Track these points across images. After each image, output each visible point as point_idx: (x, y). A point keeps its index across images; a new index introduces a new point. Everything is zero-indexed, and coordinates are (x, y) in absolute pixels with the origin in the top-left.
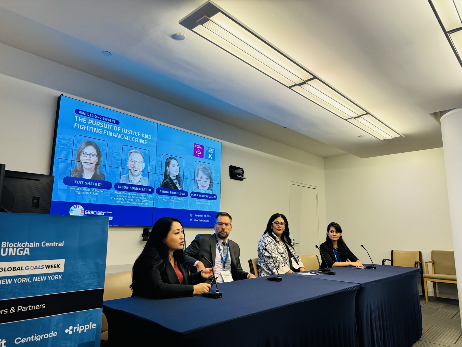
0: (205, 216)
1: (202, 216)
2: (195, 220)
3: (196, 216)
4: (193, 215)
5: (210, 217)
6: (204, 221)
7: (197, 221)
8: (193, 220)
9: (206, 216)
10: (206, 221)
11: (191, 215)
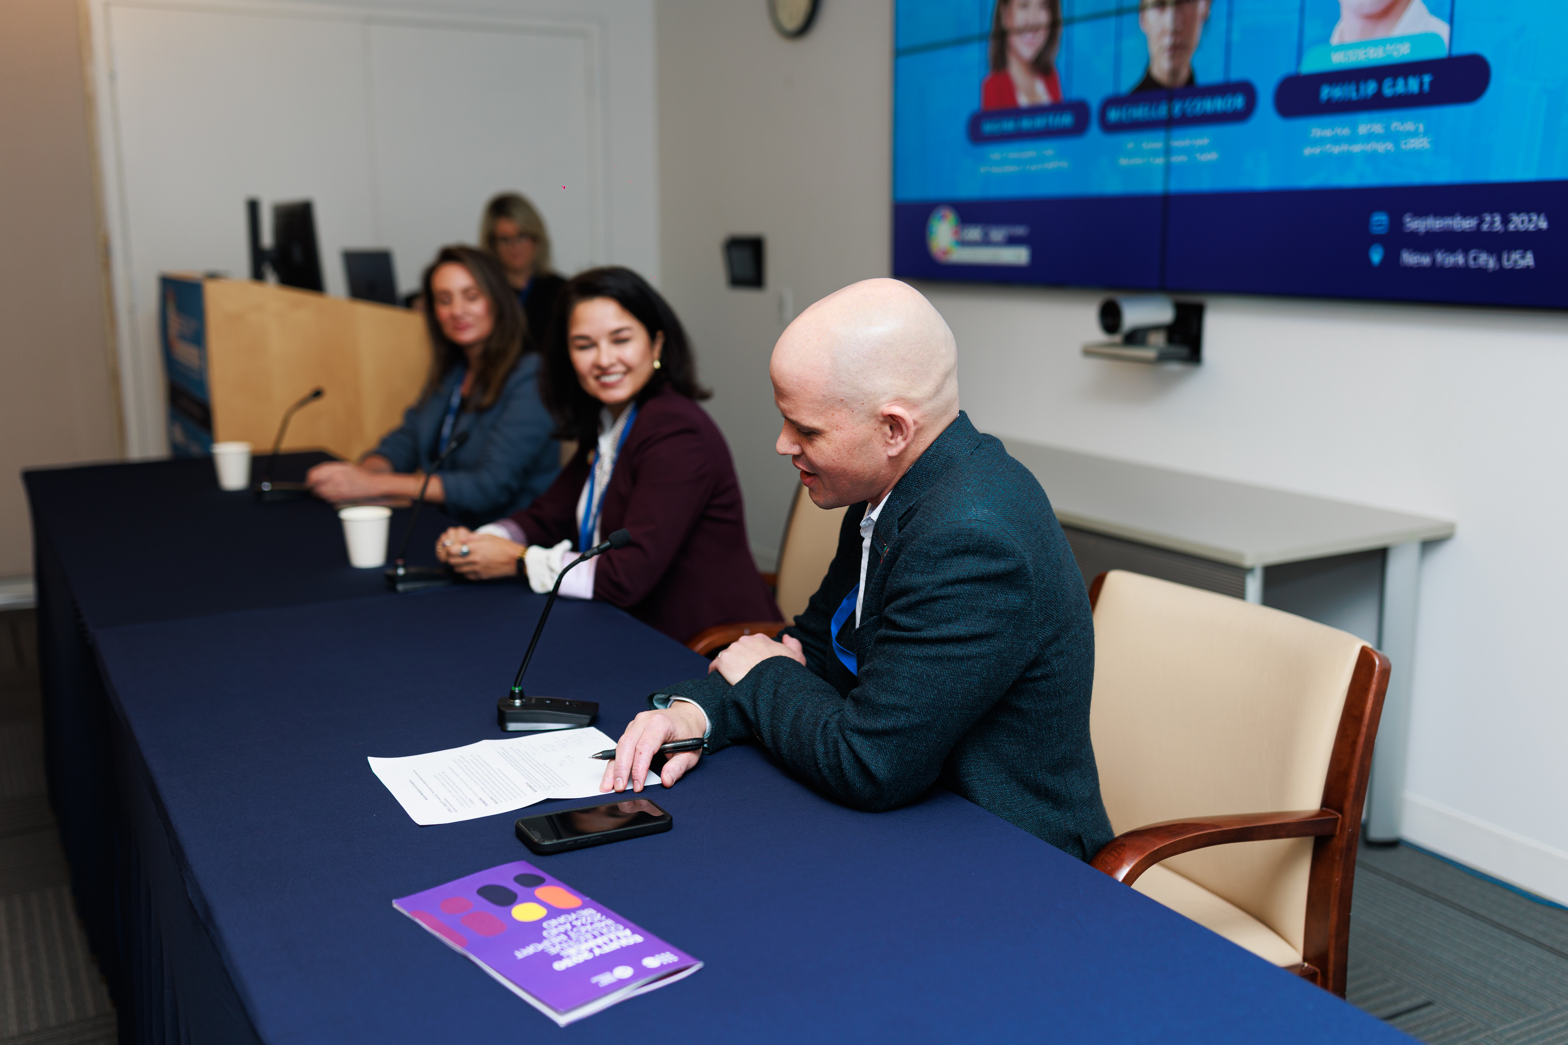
0: (1494, 222)
1: (1467, 224)
2: (1410, 258)
3: (1415, 224)
4: (1396, 223)
5: (1543, 224)
6: (1486, 261)
7: (1426, 260)
8: (1391, 257)
9: (1506, 221)
10: (1499, 259)
11: (1380, 221)
